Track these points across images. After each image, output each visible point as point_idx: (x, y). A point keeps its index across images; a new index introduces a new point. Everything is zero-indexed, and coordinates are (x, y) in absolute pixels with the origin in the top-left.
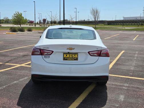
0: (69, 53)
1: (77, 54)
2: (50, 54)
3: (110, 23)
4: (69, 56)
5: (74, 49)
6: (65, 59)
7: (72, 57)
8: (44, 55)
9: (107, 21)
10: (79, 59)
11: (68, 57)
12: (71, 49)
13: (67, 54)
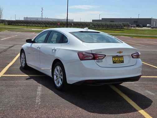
0: (117, 56)
1: (123, 57)
2: (102, 58)
3: (10, 23)
4: (117, 59)
5: (122, 52)
6: (114, 62)
7: (119, 60)
8: (97, 59)
9: (7, 20)
10: (124, 61)
11: (117, 61)
12: (120, 52)
13: (115, 57)
